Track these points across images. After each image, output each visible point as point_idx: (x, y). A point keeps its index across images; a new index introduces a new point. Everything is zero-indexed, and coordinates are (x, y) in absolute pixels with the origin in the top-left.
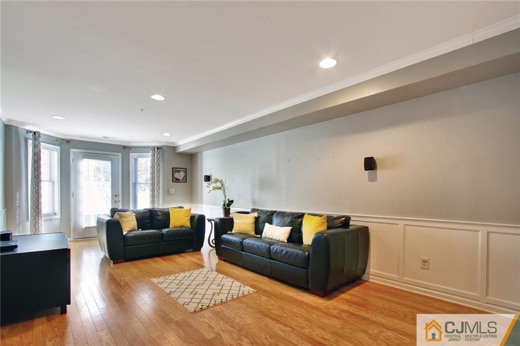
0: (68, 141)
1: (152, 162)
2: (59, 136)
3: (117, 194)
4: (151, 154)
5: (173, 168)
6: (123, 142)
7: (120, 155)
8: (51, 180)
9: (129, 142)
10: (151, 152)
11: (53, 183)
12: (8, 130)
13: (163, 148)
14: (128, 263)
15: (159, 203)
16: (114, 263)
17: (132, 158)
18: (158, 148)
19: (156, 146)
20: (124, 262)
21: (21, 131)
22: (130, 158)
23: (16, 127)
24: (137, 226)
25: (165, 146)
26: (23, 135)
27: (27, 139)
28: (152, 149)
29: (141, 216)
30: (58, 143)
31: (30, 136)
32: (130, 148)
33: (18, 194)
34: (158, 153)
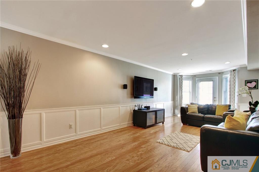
0: (195, 76)
2: (192, 74)
3: (215, 97)
4: (229, 75)
5: (245, 81)
6: (219, 71)
7: (217, 77)
8: (190, 91)
9: (222, 70)
10: (230, 73)
11: (190, 92)
12: (174, 77)
13: (237, 70)
14: (187, 126)
15: (235, 103)
16: (183, 124)
17: (224, 78)
18: (234, 70)
19: (232, 70)
20: (187, 125)
21: (178, 76)
22: (223, 78)
23: (177, 75)
24: (197, 111)
25: (239, 68)
26: (179, 77)
27: (180, 78)
28: (231, 71)
29: (202, 107)
30: (192, 77)
31: (180, 77)
32: (223, 73)
33: (177, 97)
34: (235, 73)
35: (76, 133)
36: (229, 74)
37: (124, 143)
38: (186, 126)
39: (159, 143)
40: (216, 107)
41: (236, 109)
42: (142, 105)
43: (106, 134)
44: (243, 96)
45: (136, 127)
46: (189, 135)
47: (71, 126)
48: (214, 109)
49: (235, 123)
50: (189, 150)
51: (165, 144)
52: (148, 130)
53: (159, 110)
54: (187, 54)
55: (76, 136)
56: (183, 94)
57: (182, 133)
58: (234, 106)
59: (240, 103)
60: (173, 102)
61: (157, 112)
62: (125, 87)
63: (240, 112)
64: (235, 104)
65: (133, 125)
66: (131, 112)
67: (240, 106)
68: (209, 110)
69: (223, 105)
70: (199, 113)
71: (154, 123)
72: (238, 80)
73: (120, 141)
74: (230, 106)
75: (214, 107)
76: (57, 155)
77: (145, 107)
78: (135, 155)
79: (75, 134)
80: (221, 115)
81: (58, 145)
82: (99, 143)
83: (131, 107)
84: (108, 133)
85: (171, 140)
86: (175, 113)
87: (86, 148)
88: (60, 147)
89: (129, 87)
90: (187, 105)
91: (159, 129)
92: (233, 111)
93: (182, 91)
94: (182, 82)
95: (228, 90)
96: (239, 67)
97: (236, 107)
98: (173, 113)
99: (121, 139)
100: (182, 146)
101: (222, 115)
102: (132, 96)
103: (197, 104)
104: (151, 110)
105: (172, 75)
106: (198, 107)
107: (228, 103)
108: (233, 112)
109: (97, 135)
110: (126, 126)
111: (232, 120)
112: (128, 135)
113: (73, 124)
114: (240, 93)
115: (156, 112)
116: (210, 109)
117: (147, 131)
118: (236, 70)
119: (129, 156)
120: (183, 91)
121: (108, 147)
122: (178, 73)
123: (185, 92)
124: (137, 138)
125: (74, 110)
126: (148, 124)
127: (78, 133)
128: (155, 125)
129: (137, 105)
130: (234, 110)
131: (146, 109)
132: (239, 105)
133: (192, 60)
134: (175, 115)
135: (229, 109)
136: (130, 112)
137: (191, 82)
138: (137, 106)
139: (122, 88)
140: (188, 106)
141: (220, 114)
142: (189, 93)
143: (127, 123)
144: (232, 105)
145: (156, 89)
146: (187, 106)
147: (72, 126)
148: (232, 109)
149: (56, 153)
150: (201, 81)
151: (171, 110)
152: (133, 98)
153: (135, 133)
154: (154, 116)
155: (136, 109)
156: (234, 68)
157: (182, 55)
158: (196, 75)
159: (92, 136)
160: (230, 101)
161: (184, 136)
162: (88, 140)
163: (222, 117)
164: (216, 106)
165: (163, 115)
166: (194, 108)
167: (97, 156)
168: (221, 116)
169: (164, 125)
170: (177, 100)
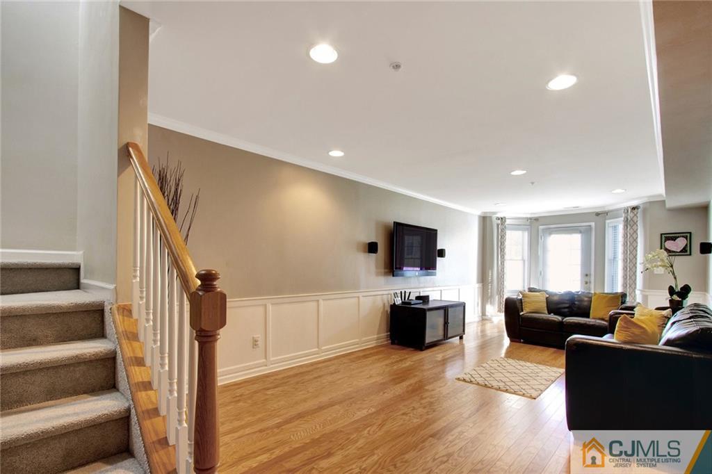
0: (537, 219)
1: (624, 229)
2: (529, 216)
3: (588, 273)
4: (622, 219)
5: (661, 234)
6: (596, 208)
7: (592, 224)
8: (523, 258)
9: (603, 207)
10: (624, 215)
11: (524, 261)
12: (485, 220)
13: (641, 206)
14: (521, 344)
15: (635, 288)
16: (511, 341)
17: (609, 227)
18: (634, 208)
19: (630, 207)
20: (520, 342)
21: (494, 219)
22: (607, 226)
23: (491, 217)
24: (546, 308)
25: (646, 203)
26: (495, 222)
27: (498, 225)
28: (626, 211)
29: (556, 298)
30: (528, 223)
31: (499, 222)
32: (606, 213)
33: (490, 272)
34: (635, 215)
35: (266, 358)
36: (621, 217)
37: (382, 381)
38: (518, 344)
39: (464, 380)
40: (591, 298)
41: (639, 303)
42: (410, 293)
43: (333, 362)
44: (655, 272)
45: (397, 347)
46: (528, 364)
47: (256, 341)
48: (586, 303)
49: (637, 331)
50: (534, 395)
51: (478, 384)
52: (429, 354)
53: (452, 306)
54: (525, 172)
55: (266, 366)
56: (507, 264)
57: (511, 361)
58: (635, 296)
59: (649, 289)
60: (480, 285)
61: (449, 309)
62: (372, 248)
63: (647, 310)
64: (638, 292)
65: (390, 341)
66: (386, 309)
67: (649, 297)
68: (574, 306)
69: (607, 294)
70: (549, 313)
71: (441, 337)
72: (643, 233)
73: (371, 377)
74: (624, 296)
75: (586, 299)
76: (241, 404)
77: (418, 298)
78: (416, 405)
79: (264, 360)
80: (604, 317)
81: (232, 385)
82: (325, 381)
83: (385, 297)
84: (336, 361)
85: (490, 374)
86: (487, 314)
87: (301, 391)
88: (239, 388)
89: (381, 248)
90: (521, 292)
91: (454, 350)
92: (632, 308)
93: (503, 257)
94: (505, 233)
95: (620, 256)
96: (646, 200)
97: (639, 299)
98: (480, 315)
99: (371, 373)
100: (518, 387)
101: (607, 319)
102: (386, 270)
103: (545, 291)
104: (431, 305)
105: (480, 217)
106: (547, 298)
107: (619, 290)
108: (633, 310)
109: (312, 364)
110: (372, 344)
111: (630, 324)
112: (386, 365)
113: (259, 336)
114: (648, 266)
115: (445, 310)
116: (576, 303)
117: (427, 355)
118: (638, 209)
119: (404, 406)
120: (507, 257)
121: (350, 389)
122: (495, 213)
123: (511, 260)
124: (409, 370)
125: (263, 305)
126: (428, 340)
127: (272, 359)
128: (444, 342)
129: (399, 292)
130: (634, 305)
131: (421, 301)
132: (647, 294)
133: (533, 183)
134: (486, 317)
135: (623, 303)
136: (382, 310)
137: (526, 234)
138: (399, 295)
139: (365, 252)
140: (523, 297)
141: (601, 314)
142: (521, 262)
143: (376, 336)
144: (630, 294)
145: (441, 253)
146: (521, 296)
147: (258, 343)
148: (628, 304)
149: (239, 401)
150: (550, 234)
151: (476, 305)
152: (390, 275)
153: (401, 360)
154: (441, 321)
155: (398, 301)
156: (634, 203)
157: (513, 173)
158: (540, 217)
159: (301, 366)
160: (625, 285)
161: (519, 367)
162: (296, 375)
163: (605, 323)
164: (590, 295)
165: (462, 317)
166: (537, 302)
167: (333, 407)
168: (603, 319)
169: (464, 342)
170: (492, 282)
